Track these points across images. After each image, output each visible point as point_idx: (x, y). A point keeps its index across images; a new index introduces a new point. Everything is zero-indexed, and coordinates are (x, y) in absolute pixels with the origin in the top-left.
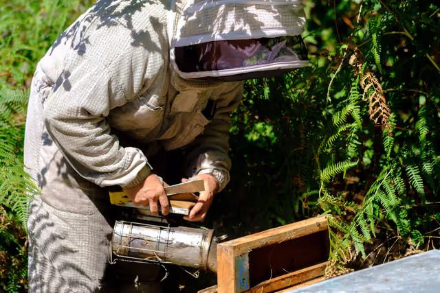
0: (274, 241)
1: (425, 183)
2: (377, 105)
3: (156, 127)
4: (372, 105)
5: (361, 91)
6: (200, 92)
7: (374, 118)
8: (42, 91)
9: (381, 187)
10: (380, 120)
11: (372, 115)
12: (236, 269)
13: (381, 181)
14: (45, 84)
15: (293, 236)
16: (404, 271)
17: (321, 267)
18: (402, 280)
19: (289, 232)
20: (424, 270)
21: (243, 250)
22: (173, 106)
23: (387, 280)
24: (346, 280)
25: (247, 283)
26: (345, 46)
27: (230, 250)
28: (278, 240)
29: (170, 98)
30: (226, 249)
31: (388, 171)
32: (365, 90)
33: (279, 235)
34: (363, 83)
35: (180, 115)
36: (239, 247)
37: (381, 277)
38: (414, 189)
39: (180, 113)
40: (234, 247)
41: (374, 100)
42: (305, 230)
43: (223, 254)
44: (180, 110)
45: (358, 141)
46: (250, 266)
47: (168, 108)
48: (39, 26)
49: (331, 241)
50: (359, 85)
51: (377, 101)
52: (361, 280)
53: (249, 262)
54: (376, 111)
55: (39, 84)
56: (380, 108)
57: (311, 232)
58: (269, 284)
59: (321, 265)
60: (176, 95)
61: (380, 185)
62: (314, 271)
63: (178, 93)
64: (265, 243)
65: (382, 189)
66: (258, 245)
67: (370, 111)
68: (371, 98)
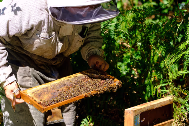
15: (159, 106)
17: (170, 122)
19: (157, 104)
21: (137, 112)
22: (60, 34)
27: (131, 112)
28: (152, 108)
30: (129, 112)
42: (164, 103)
43: (128, 115)
44: (64, 35)
49: (174, 109)
57: (167, 104)
59: (170, 121)
62: (167, 124)
63: (60, 27)
64: (147, 109)
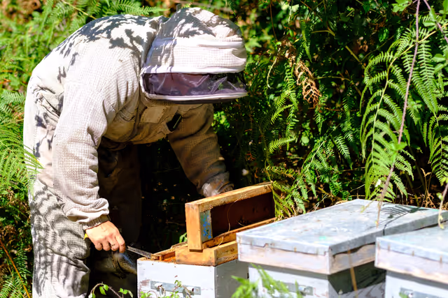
0: (230, 200)
1: (350, 151)
2: (309, 88)
3: (128, 133)
4: (305, 88)
5: (295, 78)
6: (165, 108)
7: (307, 98)
8: (36, 93)
9: (316, 156)
10: (311, 99)
11: (305, 96)
12: (202, 222)
13: (315, 151)
14: (39, 88)
15: (245, 197)
16: (332, 214)
17: (270, 222)
18: (330, 220)
19: (242, 193)
20: (348, 213)
21: (206, 207)
22: (142, 118)
23: (319, 221)
24: (287, 222)
25: (210, 234)
26: (279, 43)
27: (196, 207)
28: (233, 200)
29: (140, 111)
30: (192, 207)
31: (321, 142)
32: (299, 77)
33: (233, 196)
34: (297, 71)
35: (148, 126)
36: (202, 205)
37: (315, 219)
38: (343, 156)
39: (148, 123)
40: (199, 205)
41: (306, 84)
42: (255, 192)
43: (191, 211)
44: (147, 121)
45: (296, 119)
46: (212, 220)
47: (138, 119)
48: (29, 42)
50: (294, 73)
51: (309, 84)
52: (299, 221)
53: (211, 217)
54: (308, 92)
55: (33, 88)
56: (311, 90)
57: (260, 193)
58: (228, 235)
59: (270, 220)
60: (144, 110)
61: (314, 155)
63: (146, 108)
64: (223, 202)
65: (316, 157)
66: (218, 204)
67: (303, 93)
68: (303, 83)
